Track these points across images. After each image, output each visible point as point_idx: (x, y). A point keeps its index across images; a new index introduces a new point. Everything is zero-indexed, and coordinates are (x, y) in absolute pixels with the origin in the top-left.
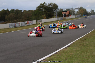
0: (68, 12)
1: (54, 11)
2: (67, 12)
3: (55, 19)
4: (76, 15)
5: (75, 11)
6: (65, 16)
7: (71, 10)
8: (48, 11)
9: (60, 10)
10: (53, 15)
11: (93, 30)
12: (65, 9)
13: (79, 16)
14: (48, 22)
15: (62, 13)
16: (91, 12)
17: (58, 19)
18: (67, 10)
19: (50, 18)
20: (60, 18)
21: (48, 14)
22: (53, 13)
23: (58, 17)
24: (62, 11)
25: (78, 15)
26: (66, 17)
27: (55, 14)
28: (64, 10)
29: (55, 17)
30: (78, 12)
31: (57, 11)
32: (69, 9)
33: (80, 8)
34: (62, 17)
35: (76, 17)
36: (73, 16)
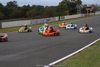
0: (93, 8)
1: (78, 7)
2: (91, 8)
3: (79, 15)
6: (89, 13)
7: (95, 6)
8: (71, 7)
9: (84, 6)
10: (77, 11)
12: (90, 5)
14: (71, 18)
15: (87, 9)
17: (81, 15)
18: (91, 5)
19: (73, 15)
20: (84, 15)
21: (71, 10)
22: (77, 9)
23: (82, 14)
24: (86, 7)
26: (91, 14)
27: (79, 10)
28: (88, 6)
29: (79, 14)
31: (81, 7)
32: (93, 5)
34: (87, 13)
36: (97, 12)
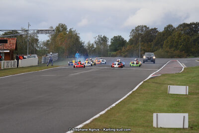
0: (12, 44)
2: (6, 41)
4: (41, 54)
5: (37, 40)
7: (21, 35)
11: (103, 112)
16: (95, 46)
18: (6, 34)
26: (4, 63)
30: (47, 43)
32: (13, 34)
35: (39, 62)
36: (29, 57)
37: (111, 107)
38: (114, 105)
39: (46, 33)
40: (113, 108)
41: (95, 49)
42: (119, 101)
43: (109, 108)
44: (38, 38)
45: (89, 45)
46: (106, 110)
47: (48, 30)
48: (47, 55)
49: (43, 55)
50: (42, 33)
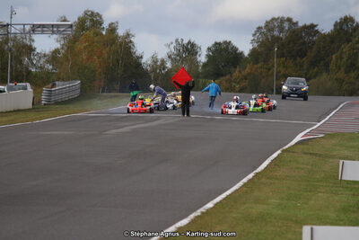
4: (40, 81)
5: (31, 49)
13: (65, 97)
16: (169, 65)
25: (60, 85)
30: (54, 57)
33: (82, 22)
35: (36, 102)
36: (10, 89)
37: (202, 210)
38: (210, 205)
39: (53, 32)
40: (208, 211)
41: (170, 71)
42: (224, 196)
43: (198, 213)
44: (35, 45)
45: (155, 61)
46: (192, 216)
47: (58, 26)
48: (54, 85)
49: (45, 84)
50: (43, 32)
